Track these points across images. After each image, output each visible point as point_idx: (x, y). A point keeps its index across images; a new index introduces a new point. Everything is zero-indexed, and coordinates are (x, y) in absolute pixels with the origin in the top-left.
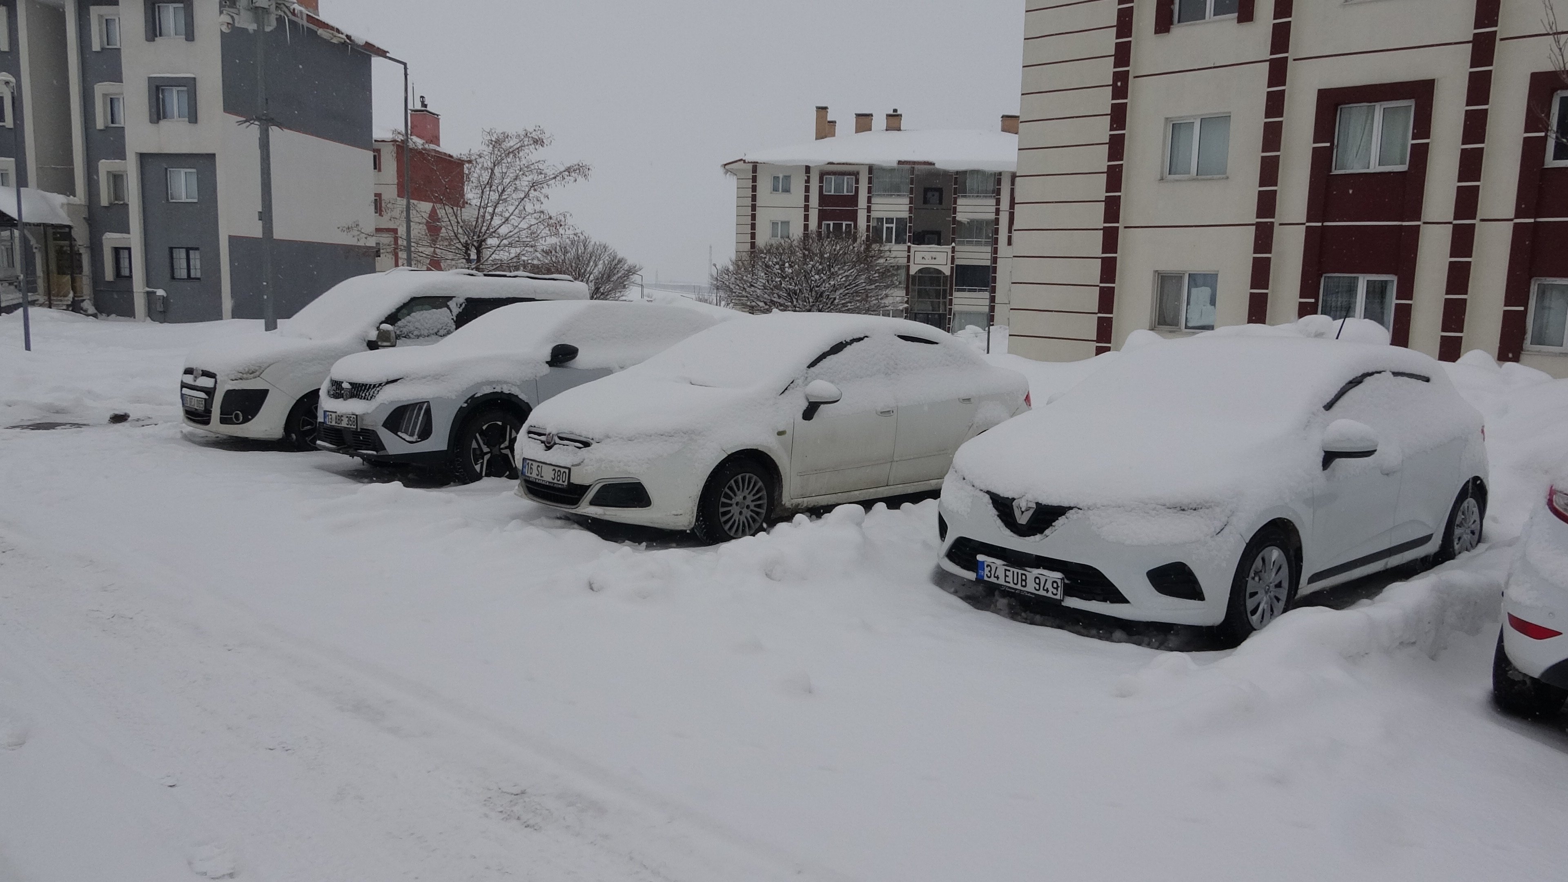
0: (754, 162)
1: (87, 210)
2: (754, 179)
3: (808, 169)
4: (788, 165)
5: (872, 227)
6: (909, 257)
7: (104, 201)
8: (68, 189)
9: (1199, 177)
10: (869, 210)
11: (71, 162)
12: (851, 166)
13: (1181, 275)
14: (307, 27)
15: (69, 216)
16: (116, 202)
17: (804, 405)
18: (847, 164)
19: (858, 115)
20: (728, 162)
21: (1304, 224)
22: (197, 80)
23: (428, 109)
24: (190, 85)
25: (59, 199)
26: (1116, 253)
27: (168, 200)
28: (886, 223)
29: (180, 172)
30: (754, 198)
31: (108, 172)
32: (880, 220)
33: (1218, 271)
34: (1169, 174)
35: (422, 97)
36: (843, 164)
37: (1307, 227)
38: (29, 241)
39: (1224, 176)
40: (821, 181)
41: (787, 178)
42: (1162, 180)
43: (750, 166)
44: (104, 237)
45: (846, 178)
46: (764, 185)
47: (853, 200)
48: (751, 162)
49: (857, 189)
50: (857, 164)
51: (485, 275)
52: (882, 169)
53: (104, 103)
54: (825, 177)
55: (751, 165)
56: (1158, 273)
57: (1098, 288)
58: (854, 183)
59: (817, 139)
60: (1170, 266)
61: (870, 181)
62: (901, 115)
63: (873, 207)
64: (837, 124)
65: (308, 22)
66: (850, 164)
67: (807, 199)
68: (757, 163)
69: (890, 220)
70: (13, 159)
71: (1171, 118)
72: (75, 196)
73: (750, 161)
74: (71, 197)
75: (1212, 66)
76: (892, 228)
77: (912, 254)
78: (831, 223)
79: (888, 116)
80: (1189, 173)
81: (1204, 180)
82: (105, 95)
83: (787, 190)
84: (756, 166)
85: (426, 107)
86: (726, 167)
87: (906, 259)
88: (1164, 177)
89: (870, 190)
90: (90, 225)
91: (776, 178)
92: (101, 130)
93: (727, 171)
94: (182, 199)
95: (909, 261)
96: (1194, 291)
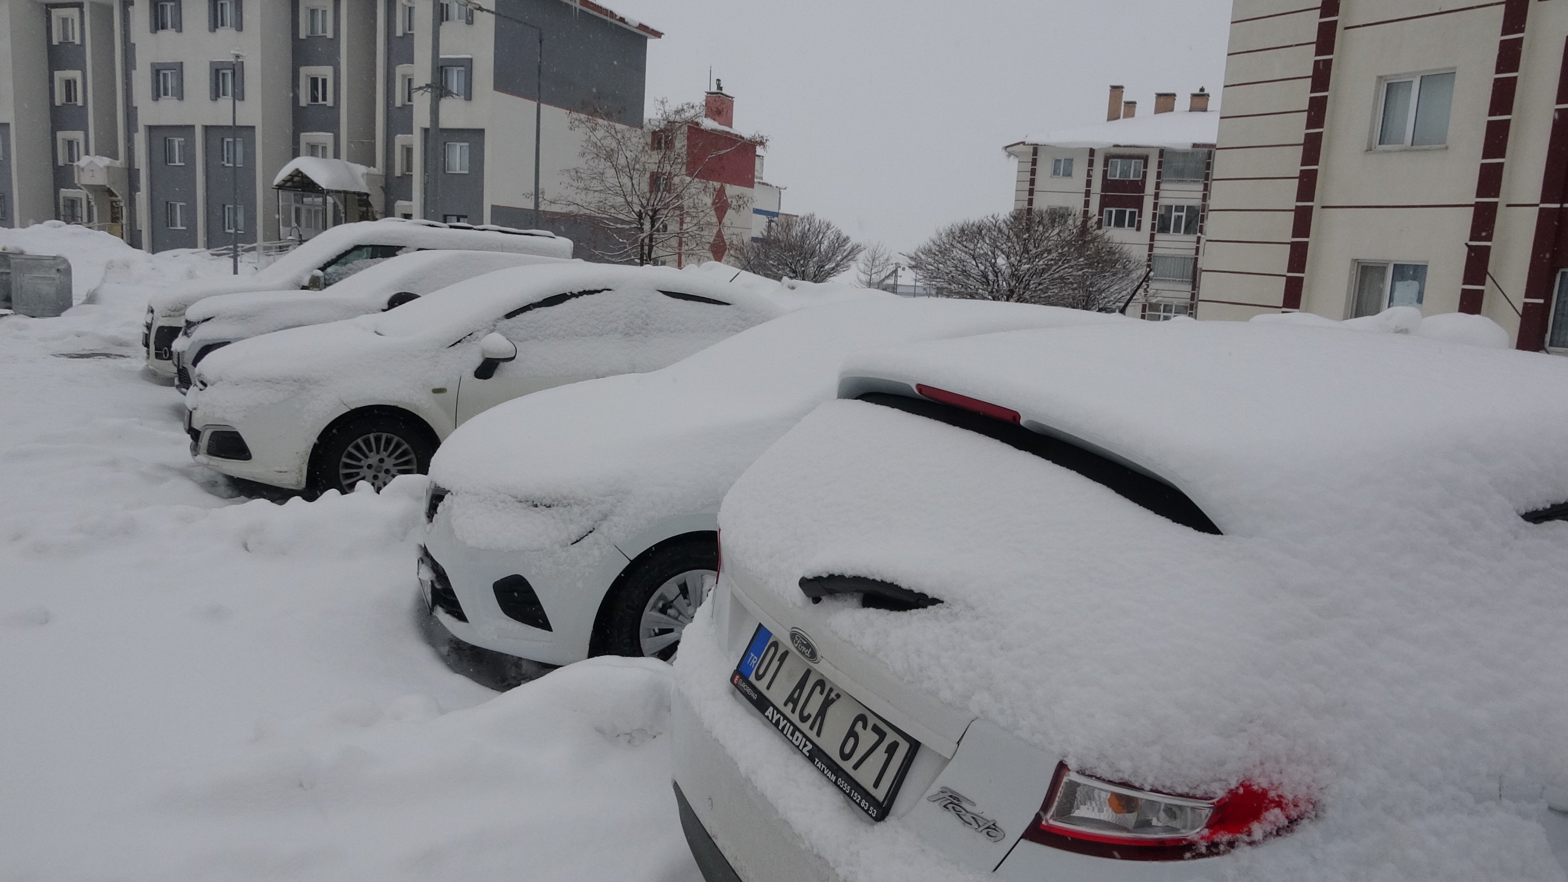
0: (1034, 145)
1: (384, 180)
2: (1034, 162)
3: (1092, 152)
4: (1072, 147)
5: (1159, 215)
6: (1197, 249)
7: (398, 173)
8: (370, 162)
9: (1414, 147)
10: (1157, 196)
11: (374, 137)
12: (1142, 149)
13: (1385, 265)
14: (580, 9)
15: (367, 185)
16: (407, 173)
17: (477, 361)
18: (1134, 146)
19: (1159, 95)
20: (1009, 144)
21: (1537, 205)
22: (474, 62)
23: (724, 92)
24: (467, 65)
25: (361, 169)
26: (1308, 236)
27: (445, 171)
28: (1175, 211)
29: (456, 145)
30: (1032, 182)
31: (403, 146)
32: (1169, 208)
33: (1428, 262)
34: (1380, 144)
35: (718, 80)
36: (1131, 146)
37: (1541, 209)
38: (338, 206)
39: (1443, 146)
40: (1106, 164)
41: (1070, 162)
42: (1371, 150)
43: (1031, 149)
44: (396, 205)
45: (1133, 161)
46: (1044, 168)
47: (1139, 186)
48: (1031, 145)
49: (1145, 174)
50: (1145, 147)
51: (451, 227)
52: (1174, 153)
53: (403, 84)
54: (1110, 160)
55: (1032, 147)
56: (1358, 262)
57: (1285, 278)
58: (1142, 167)
59: (1108, 120)
60: (1371, 254)
61: (1160, 164)
62: (1208, 95)
63: (1162, 194)
64: (1137, 105)
65: (580, 4)
66: (1138, 147)
67: (1089, 183)
68: (1037, 145)
69: (1179, 208)
70: (332, 134)
71: (1386, 76)
72: (374, 167)
73: (1030, 143)
74: (372, 168)
75: (1438, 11)
76: (1182, 216)
77: (1201, 245)
78: (1114, 210)
79: (1194, 96)
80: (1403, 143)
81: (1417, 150)
82: (404, 76)
83: (1068, 174)
84: (1037, 148)
85: (721, 90)
86: (1008, 149)
87: (1194, 251)
88: (1373, 147)
89: (1159, 175)
90: (386, 193)
91: (1058, 161)
92: (399, 108)
93: (1010, 154)
94: (456, 171)
95: (1197, 253)
96: (1399, 285)
